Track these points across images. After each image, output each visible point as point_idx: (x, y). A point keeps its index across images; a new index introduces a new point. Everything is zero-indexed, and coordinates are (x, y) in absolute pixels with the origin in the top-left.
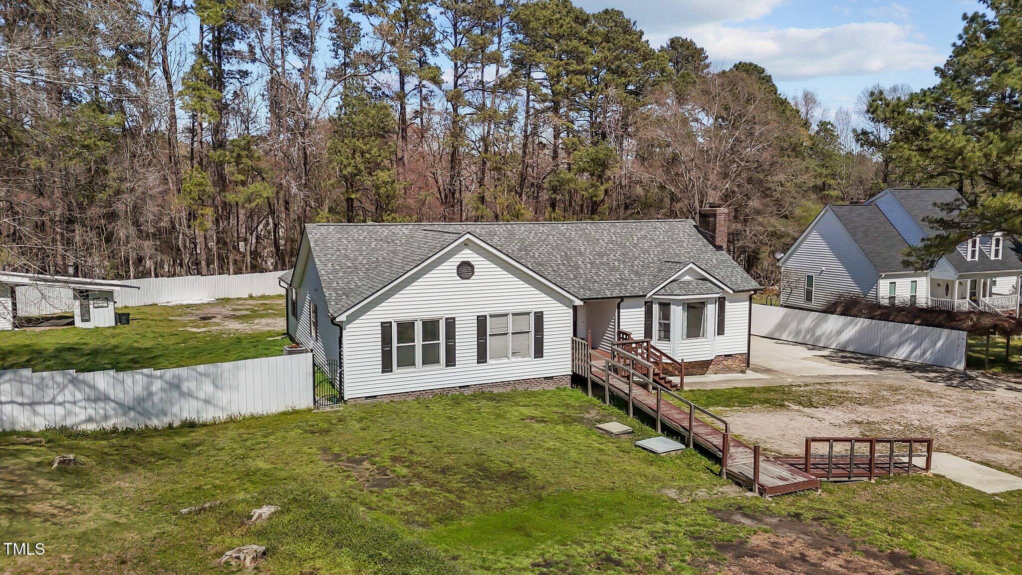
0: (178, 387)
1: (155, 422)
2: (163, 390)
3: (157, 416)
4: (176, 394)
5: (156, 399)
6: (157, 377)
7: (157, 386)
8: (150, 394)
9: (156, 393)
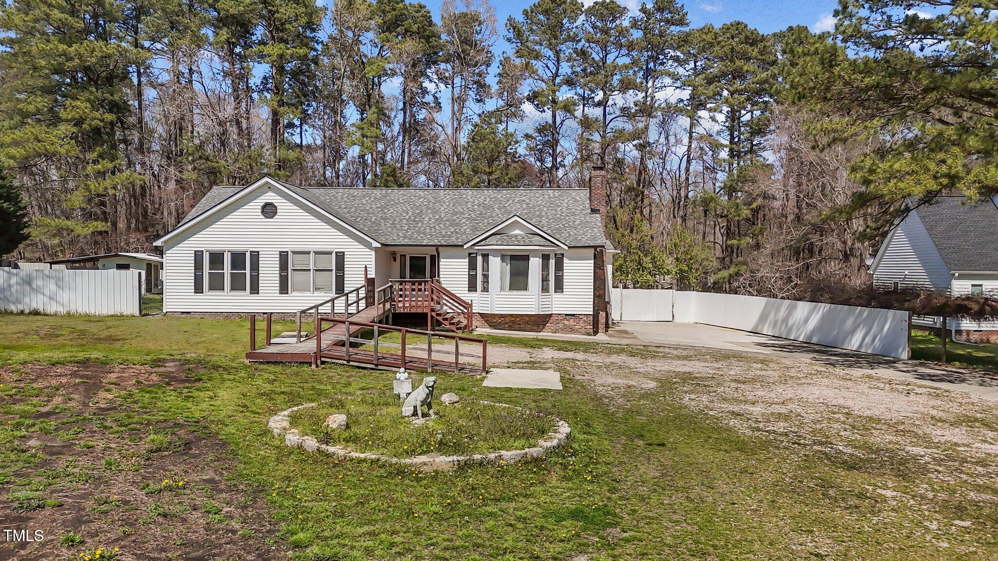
0: (29, 283)
1: (13, 308)
2: (17, 283)
3: (14, 303)
4: (28, 288)
5: (13, 289)
6: (14, 274)
7: (14, 280)
8: (10, 286)
9: (13, 286)
